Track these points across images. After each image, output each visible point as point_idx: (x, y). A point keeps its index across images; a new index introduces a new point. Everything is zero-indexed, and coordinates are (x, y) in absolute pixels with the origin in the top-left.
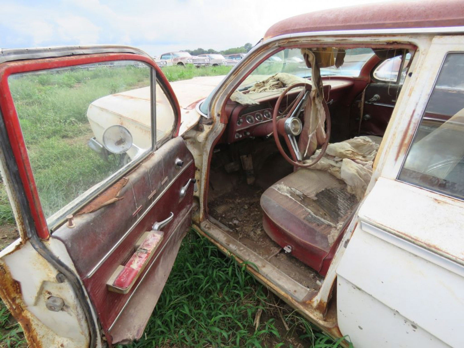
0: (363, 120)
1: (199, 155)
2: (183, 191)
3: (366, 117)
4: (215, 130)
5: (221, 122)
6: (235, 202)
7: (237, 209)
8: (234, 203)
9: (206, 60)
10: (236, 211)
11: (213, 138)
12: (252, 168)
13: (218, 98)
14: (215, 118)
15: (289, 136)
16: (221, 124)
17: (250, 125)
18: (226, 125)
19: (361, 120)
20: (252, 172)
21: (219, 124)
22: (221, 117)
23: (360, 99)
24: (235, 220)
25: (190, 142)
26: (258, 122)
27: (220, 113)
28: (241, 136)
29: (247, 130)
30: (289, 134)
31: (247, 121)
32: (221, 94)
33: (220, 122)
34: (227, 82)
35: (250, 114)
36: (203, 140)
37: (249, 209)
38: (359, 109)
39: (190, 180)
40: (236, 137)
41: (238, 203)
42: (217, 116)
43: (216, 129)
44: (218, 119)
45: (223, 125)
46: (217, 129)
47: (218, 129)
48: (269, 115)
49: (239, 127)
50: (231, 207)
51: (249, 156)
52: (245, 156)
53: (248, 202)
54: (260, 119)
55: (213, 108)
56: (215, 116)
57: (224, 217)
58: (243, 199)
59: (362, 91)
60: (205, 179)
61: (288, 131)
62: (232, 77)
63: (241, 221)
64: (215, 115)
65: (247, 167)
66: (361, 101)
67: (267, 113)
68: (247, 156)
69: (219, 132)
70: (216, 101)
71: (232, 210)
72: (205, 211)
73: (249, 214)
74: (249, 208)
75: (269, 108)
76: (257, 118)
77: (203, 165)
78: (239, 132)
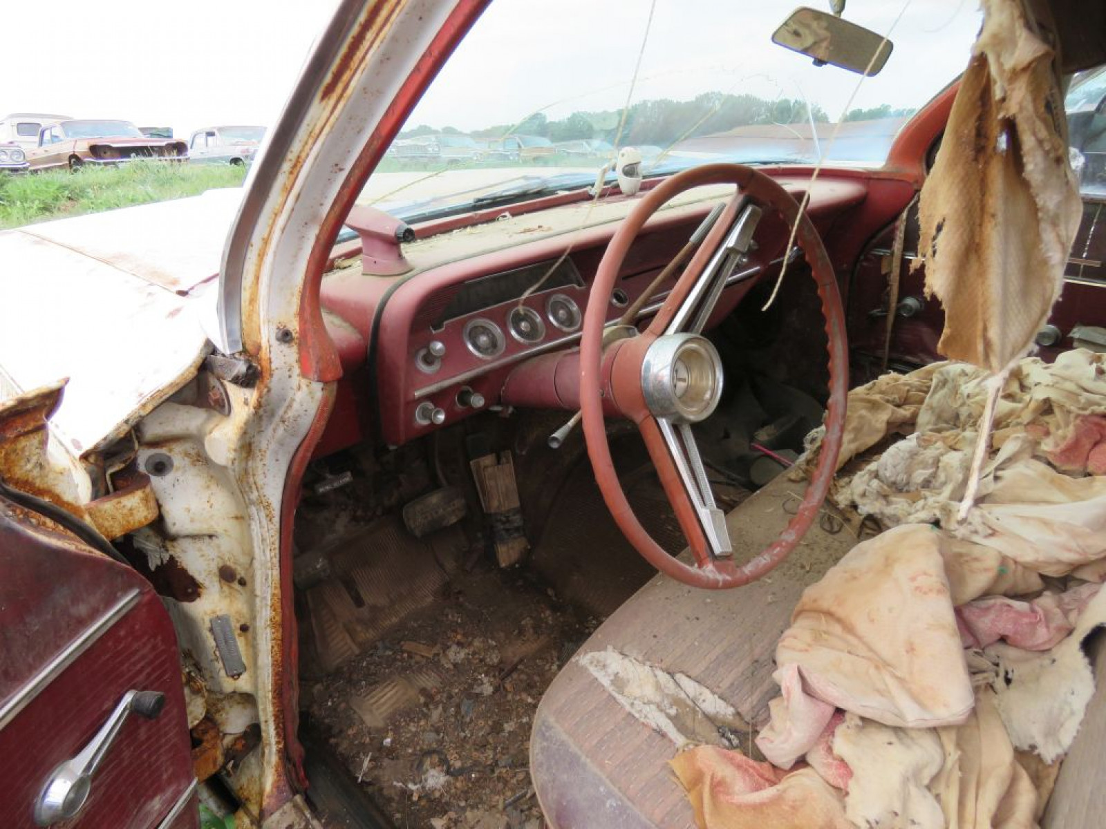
0: (898, 316)
1: (237, 518)
2: (58, 791)
3: (905, 306)
4: (281, 412)
5: (304, 374)
6: (443, 661)
7: (450, 697)
8: (435, 664)
9: (430, 149)
10: (445, 710)
11: (281, 444)
12: (516, 503)
13: (266, 241)
14: (264, 354)
15: (664, 423)
16: (304, 382)
17: (486, 362)
18: (334, 387)
19: (891, 318)
20: (517, 520)
21: (295, 386)
22: (300, 345)
23: (888, 243)
24: (433, 766)
25: (187, 454)
26: (521, 347)
27: (294, 326)
28: (441, 417)
29: (476, 383)
30: (663, 416)
31: (470, 347)
32: (281, 221)
33: (296, 370)
34: (296, 147)
35: (483, 315)
36: (232, 455)
37: (497, 696)
38: (884, 282)
39: (128, 698)
40: (422, 422)
41: (455, 665)
42: (275, 343)
43: (286, 404)
44: (281, 359)
45: (317, 387)
46: (290, 406)
47: (296, 406)
48: (570, 313)
49: (430, 379)
50: (423, 691)
51: (504, 460)
52: (488, 460)
53: (494, 658)
54: (531, 335)
55: (252, 301)
56: (264, 344)
57: (391, 752)
58: (477, 643)
59: (896, 217)
60: (274, 625)
61: (656, 403)
62: (318, 112)
63: (461, 771)
64: (267, 336)
65: (495, 503)
66: (892, 254)
67: (564, 306)
68: (499, 462)
69: (306, 422)
70: (261, 256)
71: (426, 705)
72: (285, 755)
73: (497, 728)
74: (496, 690)
75: (571, 282)
76: (520, 332)
77: (256, 564)
78: (437, 398)
